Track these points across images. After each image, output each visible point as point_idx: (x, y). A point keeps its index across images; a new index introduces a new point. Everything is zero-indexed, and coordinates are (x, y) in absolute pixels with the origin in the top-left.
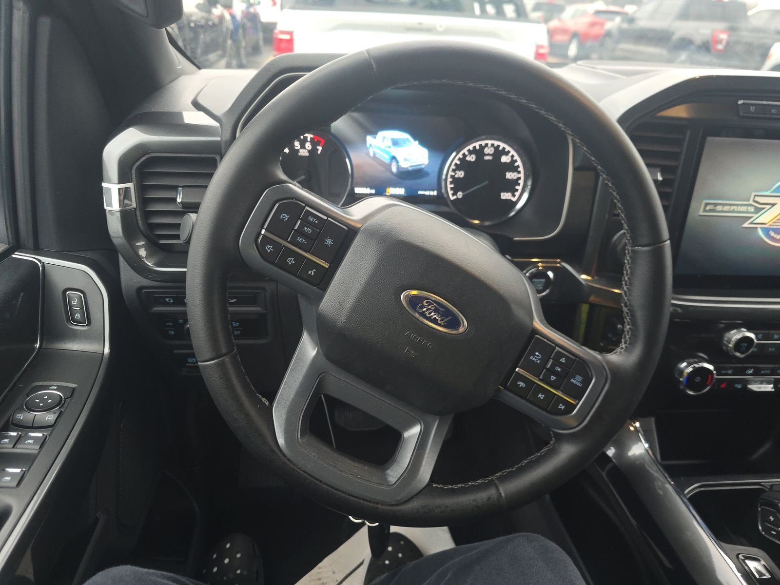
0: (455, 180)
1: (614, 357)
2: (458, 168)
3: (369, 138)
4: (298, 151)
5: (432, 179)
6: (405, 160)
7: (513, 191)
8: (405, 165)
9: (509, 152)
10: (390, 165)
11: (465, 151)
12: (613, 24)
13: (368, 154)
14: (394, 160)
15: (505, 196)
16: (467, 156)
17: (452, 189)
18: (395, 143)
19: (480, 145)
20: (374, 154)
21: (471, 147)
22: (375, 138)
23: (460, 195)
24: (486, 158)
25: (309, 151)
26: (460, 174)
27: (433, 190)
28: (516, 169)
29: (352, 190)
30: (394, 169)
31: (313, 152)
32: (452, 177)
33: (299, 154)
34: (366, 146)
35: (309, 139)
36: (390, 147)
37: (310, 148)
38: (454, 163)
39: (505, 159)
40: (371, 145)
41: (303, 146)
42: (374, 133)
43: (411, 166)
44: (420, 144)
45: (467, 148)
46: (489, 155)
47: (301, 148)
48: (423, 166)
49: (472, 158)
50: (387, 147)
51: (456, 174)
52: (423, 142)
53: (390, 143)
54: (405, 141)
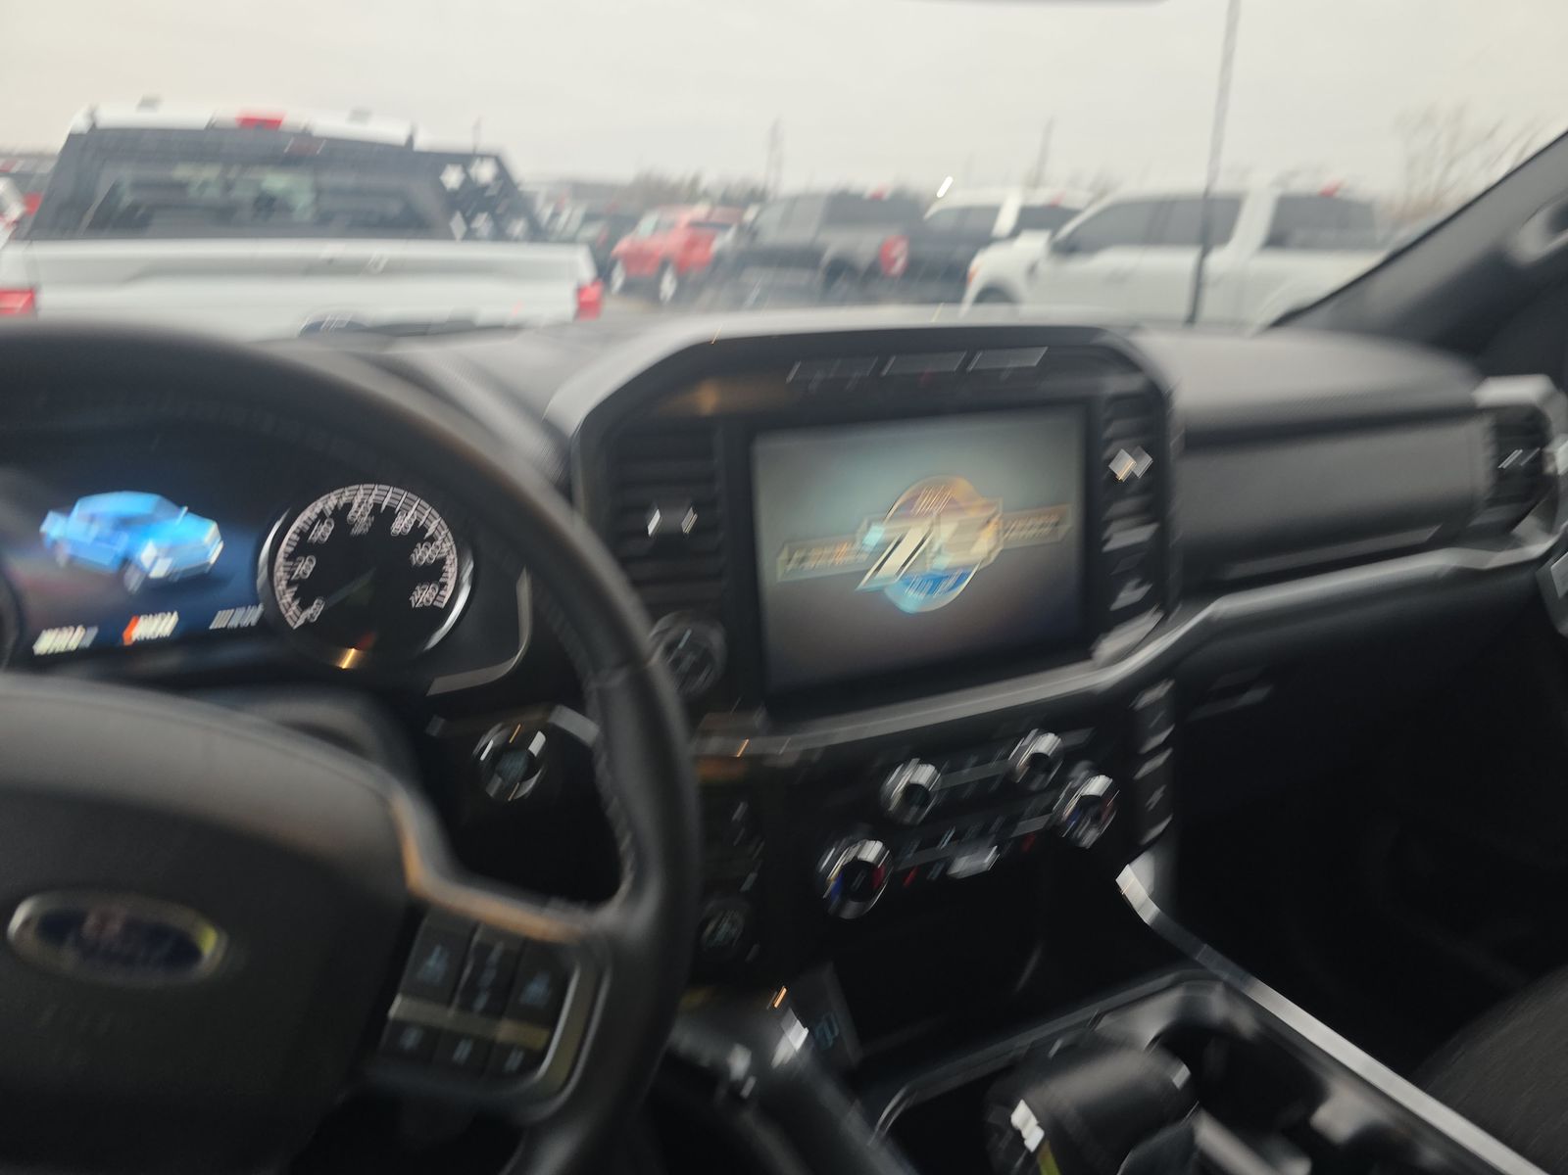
0: (295, 583)
1: (609, 917)
2: (297, 552)
12: (724, 241)
15: (423, 596)
23: (316, 610)
26: (306, 567)
39: (401, 525)
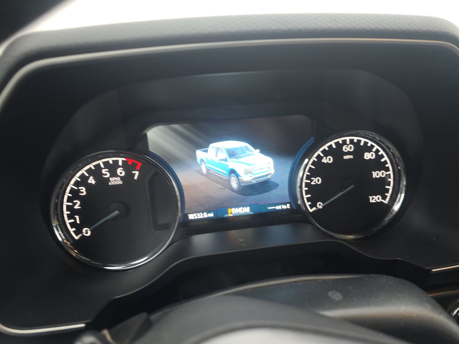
0: (311, 189)
2: (313, 173)
3: (200, 154)
4: (108, 180)
5: (283, 191)
6: (247, 172)
7: (383, 193)
8: (246, 178)
9: (372, 146)
10: (229, 181)
11: (319, 152)
13: (200, 172)
14: (233, 175)
15: (375, 199)
16: (322, 158)
17: (309, 199)
18: (232, 154)
19: (337, 144)
20: (208, 170)
21: (326, 147)
22: (206, 151)
23: (320, 205)
24: (346, 157)
25: (122, 178)
26: (317, 181)
27: (285, 204)
28: (382, 167)
29: (186, 216)
30: (234, 185)
31: (128, 178)
32: (307, 185)
33: (110, 184)
34: (197, 162)
35: (120, 164)
36: (225, 160)
37: (123, 174)
38: (308, 168)
39: (368, 156)
40: (202, 160)
41: (114, 174)
42: (204, 146)
43: (255, 179)
44: (261, 152)
45: (322, 149)
46: (349, 153)
47: (111, 176)
48: (269, 177)
49: (328, 160)
50: (223, 160)
51: (312, 181)
52: (266, 150)
53: (225, 155)
54: (243, 151)
